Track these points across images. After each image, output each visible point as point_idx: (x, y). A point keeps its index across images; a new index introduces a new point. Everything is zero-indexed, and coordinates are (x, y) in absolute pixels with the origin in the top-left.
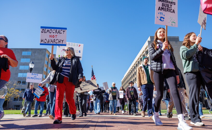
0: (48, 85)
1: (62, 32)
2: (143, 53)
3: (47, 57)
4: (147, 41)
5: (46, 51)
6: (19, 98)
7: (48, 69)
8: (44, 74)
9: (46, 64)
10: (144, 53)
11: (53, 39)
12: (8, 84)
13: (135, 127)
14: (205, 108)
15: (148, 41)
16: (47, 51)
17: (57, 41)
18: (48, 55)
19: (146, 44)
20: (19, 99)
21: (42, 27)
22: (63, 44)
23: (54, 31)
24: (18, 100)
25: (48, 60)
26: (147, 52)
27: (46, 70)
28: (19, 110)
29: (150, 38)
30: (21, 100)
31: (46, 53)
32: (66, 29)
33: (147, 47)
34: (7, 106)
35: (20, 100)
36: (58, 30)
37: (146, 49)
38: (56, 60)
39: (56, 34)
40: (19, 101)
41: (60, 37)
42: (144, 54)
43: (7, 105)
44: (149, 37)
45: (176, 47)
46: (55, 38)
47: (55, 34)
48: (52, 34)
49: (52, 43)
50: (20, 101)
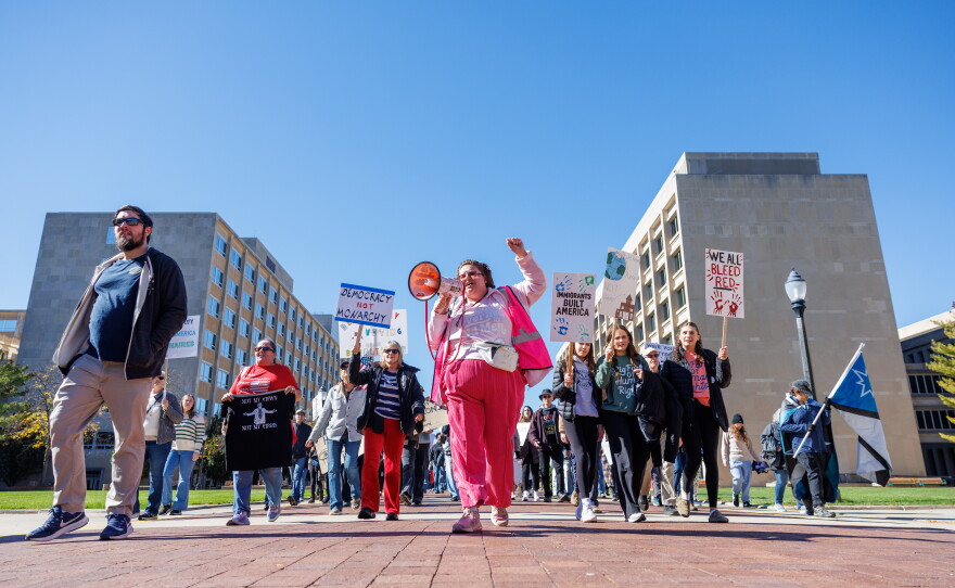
0: (225, 376)
1: (384, 298)
2: (654, 229)
3: (217, 250)
4: (673, 174)
5: (214, 225)
6: (95, 436)
7: (225, 306)
8: (208, 327)
9: (216, 281)
10: (657, 232)
11: (363, 311)
12: (45, 376)
13: (618, 566)
14: (938, 480)
15: (678, 176)
16: (218, 226)
17: (372, 317)
18: (226, 241)
19: (670, 188)
20: (98, 441)
21: (343, 285)
22: (384, 323)
23: (369, 296)
24: (94, 445)
25: (224, 264)
26: (671, 227)
27: (217, 311)
28: (97, 489)
29: (688, 160)
30: (108, 448)
31: (217, 233)
32: (393, 293)
33: (672, 203)
34: (41, 472)
35: (99, 448)
36: (376, 294)
37: (667, 210)
38: (262, 265)
39: (372, 302)
40: (98, 451)
41: (378, 308)
42: (660, 234)
43: (42, 467)
44: (683, 158)
45: (804, 200)
46: (368, 310)
47: (368, 302)
48: (363, 301)
49: (360, 319)
50: (104, 451)
